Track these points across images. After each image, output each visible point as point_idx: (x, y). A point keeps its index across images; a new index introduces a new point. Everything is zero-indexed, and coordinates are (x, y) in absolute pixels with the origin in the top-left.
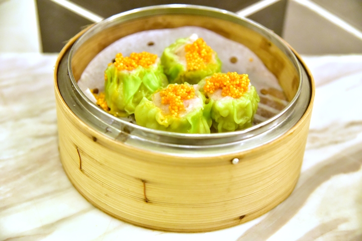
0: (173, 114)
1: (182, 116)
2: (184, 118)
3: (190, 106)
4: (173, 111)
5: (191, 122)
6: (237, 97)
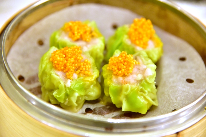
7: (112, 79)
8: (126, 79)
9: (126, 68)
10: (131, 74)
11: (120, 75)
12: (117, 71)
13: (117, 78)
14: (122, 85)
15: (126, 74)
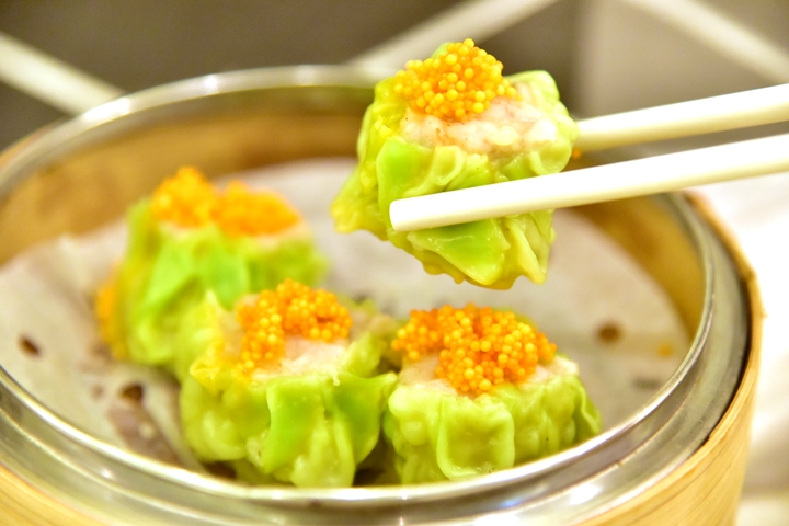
0: (243, 362)
1: (260, 376)
2: (260, 384)
3: (302, 360)
4: (246, 355)
5: (273, 404)
6: (473, 393)
7: (403, 122)
8: (455, 130)
9: (467, 90)
10: (479, 117)
11: (436, 112)
12: (430, 94)
13: (421, 121)
14: (433, 147)
15: (460, 112)
